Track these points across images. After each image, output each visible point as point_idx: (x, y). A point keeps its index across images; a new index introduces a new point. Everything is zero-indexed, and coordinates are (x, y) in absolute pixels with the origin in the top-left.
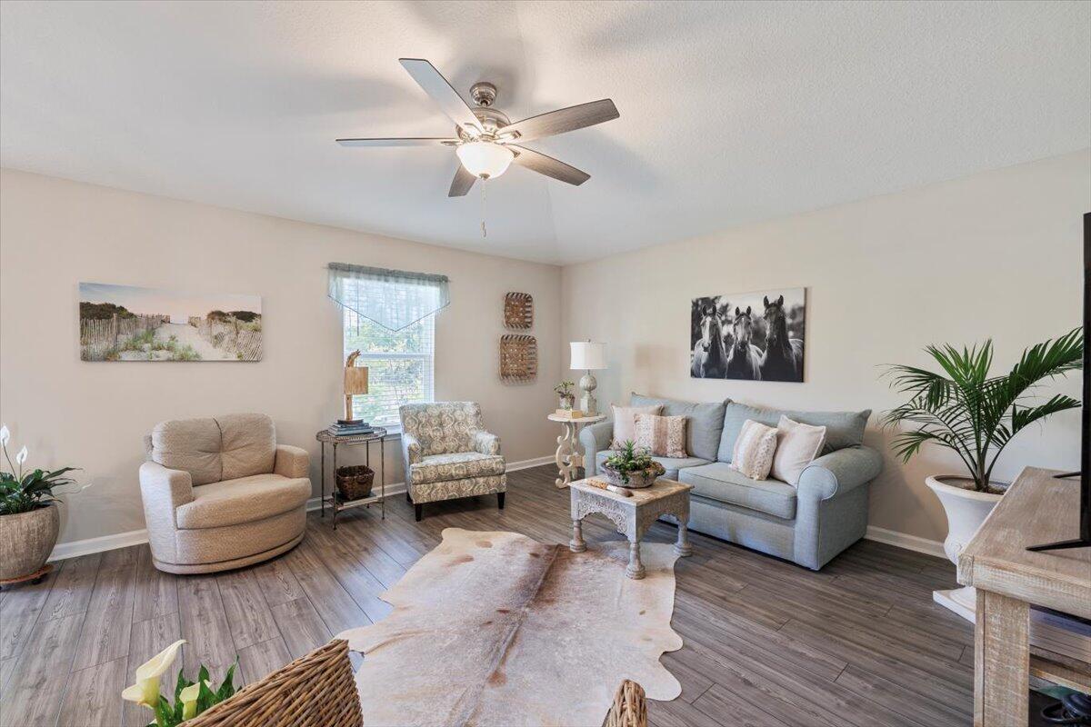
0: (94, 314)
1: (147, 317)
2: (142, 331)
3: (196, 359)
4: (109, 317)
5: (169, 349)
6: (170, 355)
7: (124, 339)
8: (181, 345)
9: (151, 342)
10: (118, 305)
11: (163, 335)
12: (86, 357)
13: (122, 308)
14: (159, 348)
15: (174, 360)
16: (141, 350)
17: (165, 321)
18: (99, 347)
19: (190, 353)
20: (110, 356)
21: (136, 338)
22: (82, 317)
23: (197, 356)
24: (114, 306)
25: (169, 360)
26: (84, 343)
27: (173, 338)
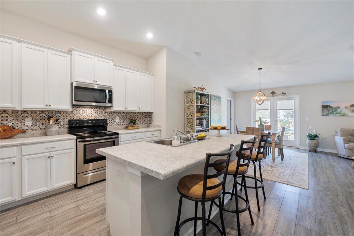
0: (325, 107)
1: (335, 107)
2: (334, 110)
3: (347, 116)
4: (327, 108)
5: (340, 113)
6: (340, 115)
7: (330, 112)
8: (343, 112)
9: (336, 112)
10: (329, 105)
11: (339, 110)
12: (323, 115)
13: (330, 106)
14: (338, 113)
15: (341, 116)
16: (334, 114)
17: (339, 108)
18: (325, 113)
19: (345, 114)
20: (327, 115)
21: (333, 111)
22: (322, 108)
23: (347, 115)
24: (328, 105)
25: (340, 116)
26: (322, 113)
27: (341, 111)
